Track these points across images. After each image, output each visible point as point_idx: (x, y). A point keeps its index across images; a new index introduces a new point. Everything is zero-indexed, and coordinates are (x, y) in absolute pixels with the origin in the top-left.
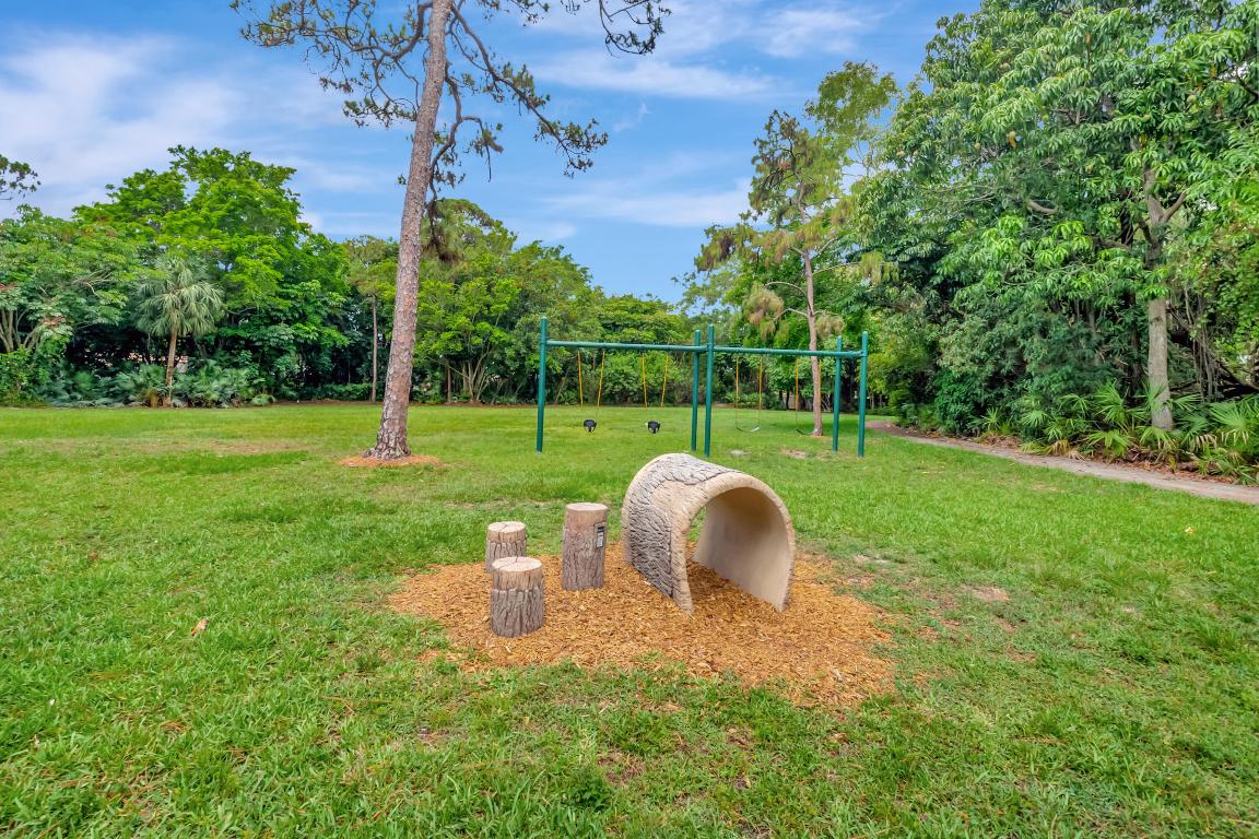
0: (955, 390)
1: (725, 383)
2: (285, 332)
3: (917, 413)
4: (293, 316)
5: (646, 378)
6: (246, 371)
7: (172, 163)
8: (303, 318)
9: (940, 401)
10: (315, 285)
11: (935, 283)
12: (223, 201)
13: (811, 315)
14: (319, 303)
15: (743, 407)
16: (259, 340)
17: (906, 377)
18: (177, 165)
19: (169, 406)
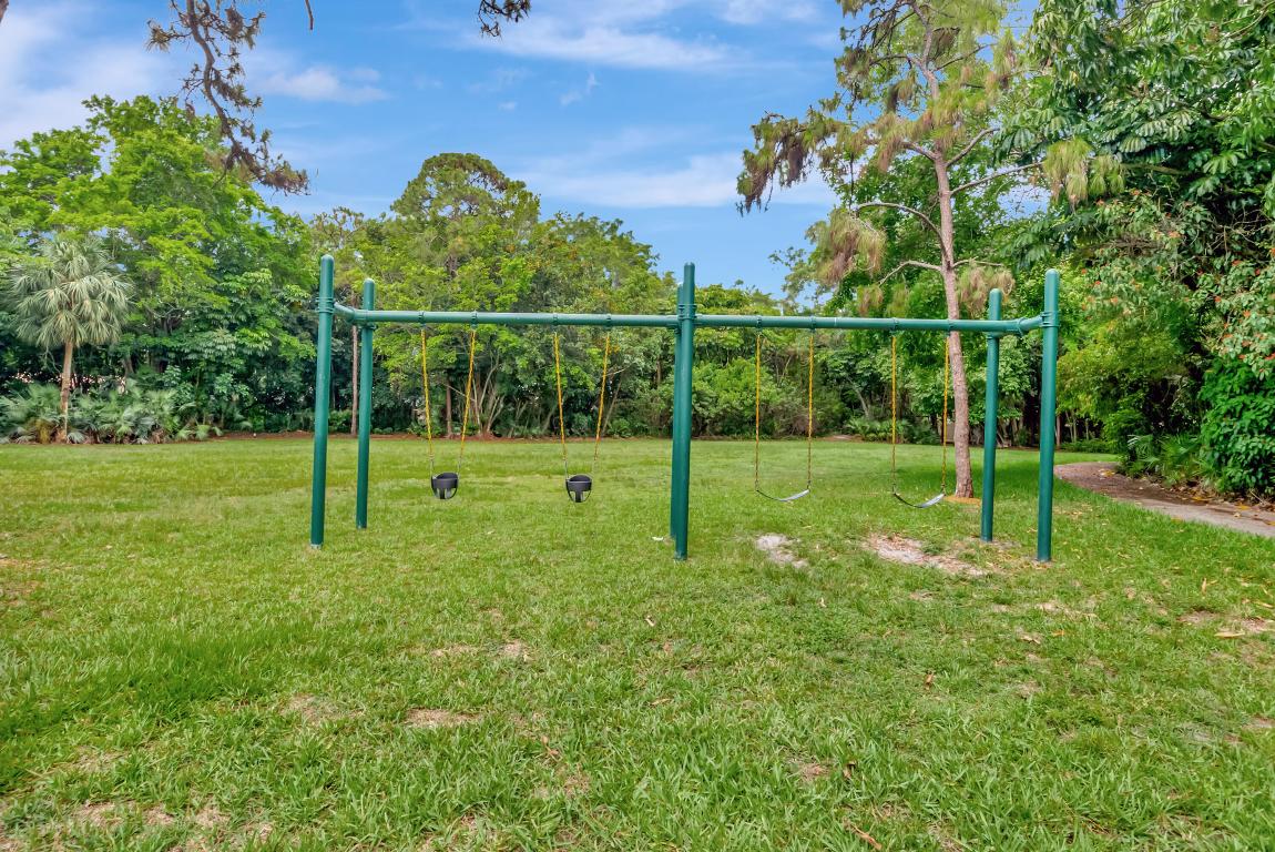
0: (1245, 407)
1: (849, 405)
2: (222, 341)
3: (1158, 450)
4: (237, 319)
5: (731, 399)
6: (172, 392)
7: (89, 120)
8: (252, 321)
9: (1210, 427)
10: (265, 275)
11: (1201, 192)
12: (138, 163)
13: (949, 268)
14: (274, 301)
15: (874, 440)
16: (194, 351)
17: (1134, 388)
18: (94, 122)
19: (64, 441)
